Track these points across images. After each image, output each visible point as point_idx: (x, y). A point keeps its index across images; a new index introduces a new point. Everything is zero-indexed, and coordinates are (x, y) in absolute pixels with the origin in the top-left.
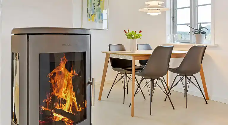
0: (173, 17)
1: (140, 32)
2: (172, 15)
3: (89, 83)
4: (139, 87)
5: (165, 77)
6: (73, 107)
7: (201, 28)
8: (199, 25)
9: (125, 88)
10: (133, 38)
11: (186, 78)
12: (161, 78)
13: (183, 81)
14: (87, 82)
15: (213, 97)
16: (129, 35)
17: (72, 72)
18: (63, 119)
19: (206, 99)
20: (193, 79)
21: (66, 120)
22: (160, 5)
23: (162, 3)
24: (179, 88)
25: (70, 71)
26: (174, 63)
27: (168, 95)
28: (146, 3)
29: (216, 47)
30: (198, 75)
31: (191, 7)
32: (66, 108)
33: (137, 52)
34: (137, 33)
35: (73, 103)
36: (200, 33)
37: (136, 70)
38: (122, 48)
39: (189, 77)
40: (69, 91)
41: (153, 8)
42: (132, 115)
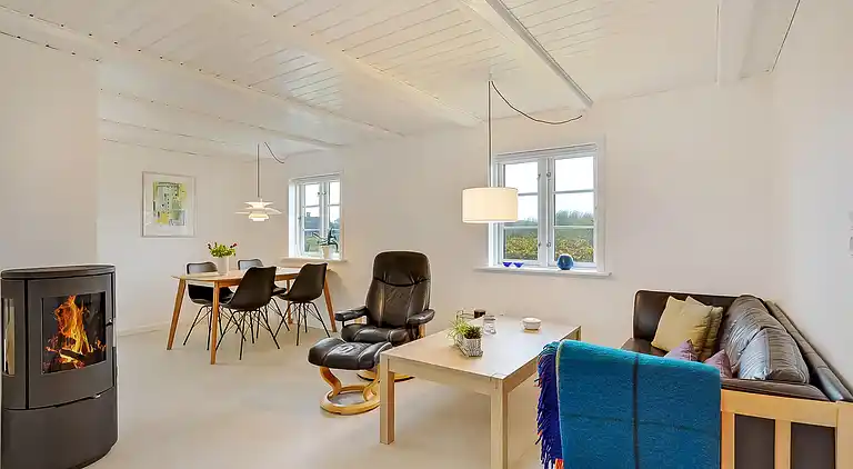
0: (300, 218)
1: (234, 246)
2: (298, 216)
6: (84, 348)
7: (329, 238)
10: (222, 255)
14: (107, 322)
16: (216, 251)
18: (72, 361)
22: (267, 206)
28: (248, 203)
29: (344, 262)
31: (320, 206)
35: (85, 344)
36: (329, 244)
38: (211, 267)
41: (259, 211)
42: (213, 363)
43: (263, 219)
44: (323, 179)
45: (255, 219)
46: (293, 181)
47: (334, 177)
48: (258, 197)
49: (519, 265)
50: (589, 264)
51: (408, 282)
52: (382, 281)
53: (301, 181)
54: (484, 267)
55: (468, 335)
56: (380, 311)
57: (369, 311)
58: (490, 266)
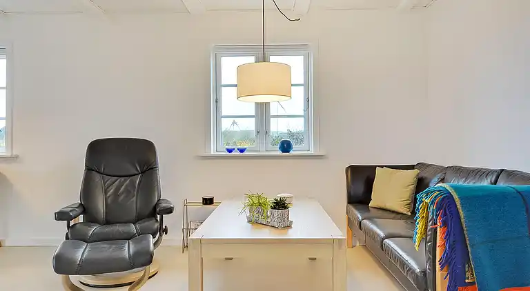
49: (242, 151)
51: (134, 171)
52: (99, 172)
54: (206, 154)
55: (274, 208)
56: (100, 206)
57: (86, 208)
58: (213, 152)
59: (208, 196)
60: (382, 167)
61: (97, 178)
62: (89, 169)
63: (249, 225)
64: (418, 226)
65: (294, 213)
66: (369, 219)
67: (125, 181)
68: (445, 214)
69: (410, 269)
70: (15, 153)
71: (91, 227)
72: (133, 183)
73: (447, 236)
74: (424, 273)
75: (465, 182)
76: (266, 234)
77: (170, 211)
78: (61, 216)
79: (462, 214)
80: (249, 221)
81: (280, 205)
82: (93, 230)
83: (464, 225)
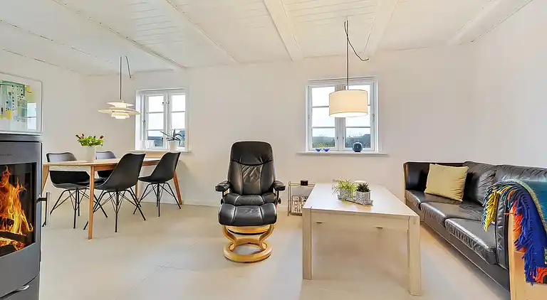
0: (144, 121)
1: (101, 138)
2: (143, 120)
3: (41, 199)
4: (99, 204)
5: (134, 188)
6: (23, 227)
7: (175, 135)
8: (173, 132)
9: (77, 209)
10: (91, 145)
11: (158, 186)
12: (129, 189)
13: (156, 189)
14: (37, 198)
15: (186, 201)
16: (85, 141)
17: (18, 186)
18: (12, 242)
19: (180, 204)
20: (166, 186)
21: (16, 243)
22: (129, 107)
23: (131, 105)
24: (151, 198)
25: (15, 186)
26: (145, 172)
27: (138, 206)
28: (111, 103)
29: (188, 153)
30: (171, 182)
31: (164, 112)
32: (15, 229)
33: (95, 162)
34: (97, 139)
35: (23, 223)
36: (174, 139)
37: (95, 182)
38: (70, 157)
39: (162, 185)
40: (16, 209)
41: (119, 110)
42: (90, 238)
43: (124, 117)
44: (167, 92)
45: (117, 117)
46: (140, 93)
47: (179, 91)
48: (120, 99)
49: (327, 150)
50: (369, 149)
51: (258, 162)
52: (239, 162)
53: (146, 93)
54: (303, 152)
55: (359, 190)
56: (239, 184)
57: (231, 184)
58: (307, 151)
59: (305, 180)
60: (434, 164)
61: (237, 166)
62: (232, 160)
63: (340, 201)
64: (487, 212)
65: (374, 195)
66: (427, 202)
67: (254, 168)
68: (520, 204)
69: (478, 245)
70: (190, 150)
71: (236, 196)
72: (258, 170)
73: (523, 223)
74: (495, 250)
75: (519, 178)
76: (353, 208)
77: (283, 188)
78: (220, 188)
79: (539, 206)
80: (340, 199)
81: (363, 188)
82: (237, 198)
83: (542, 215)
